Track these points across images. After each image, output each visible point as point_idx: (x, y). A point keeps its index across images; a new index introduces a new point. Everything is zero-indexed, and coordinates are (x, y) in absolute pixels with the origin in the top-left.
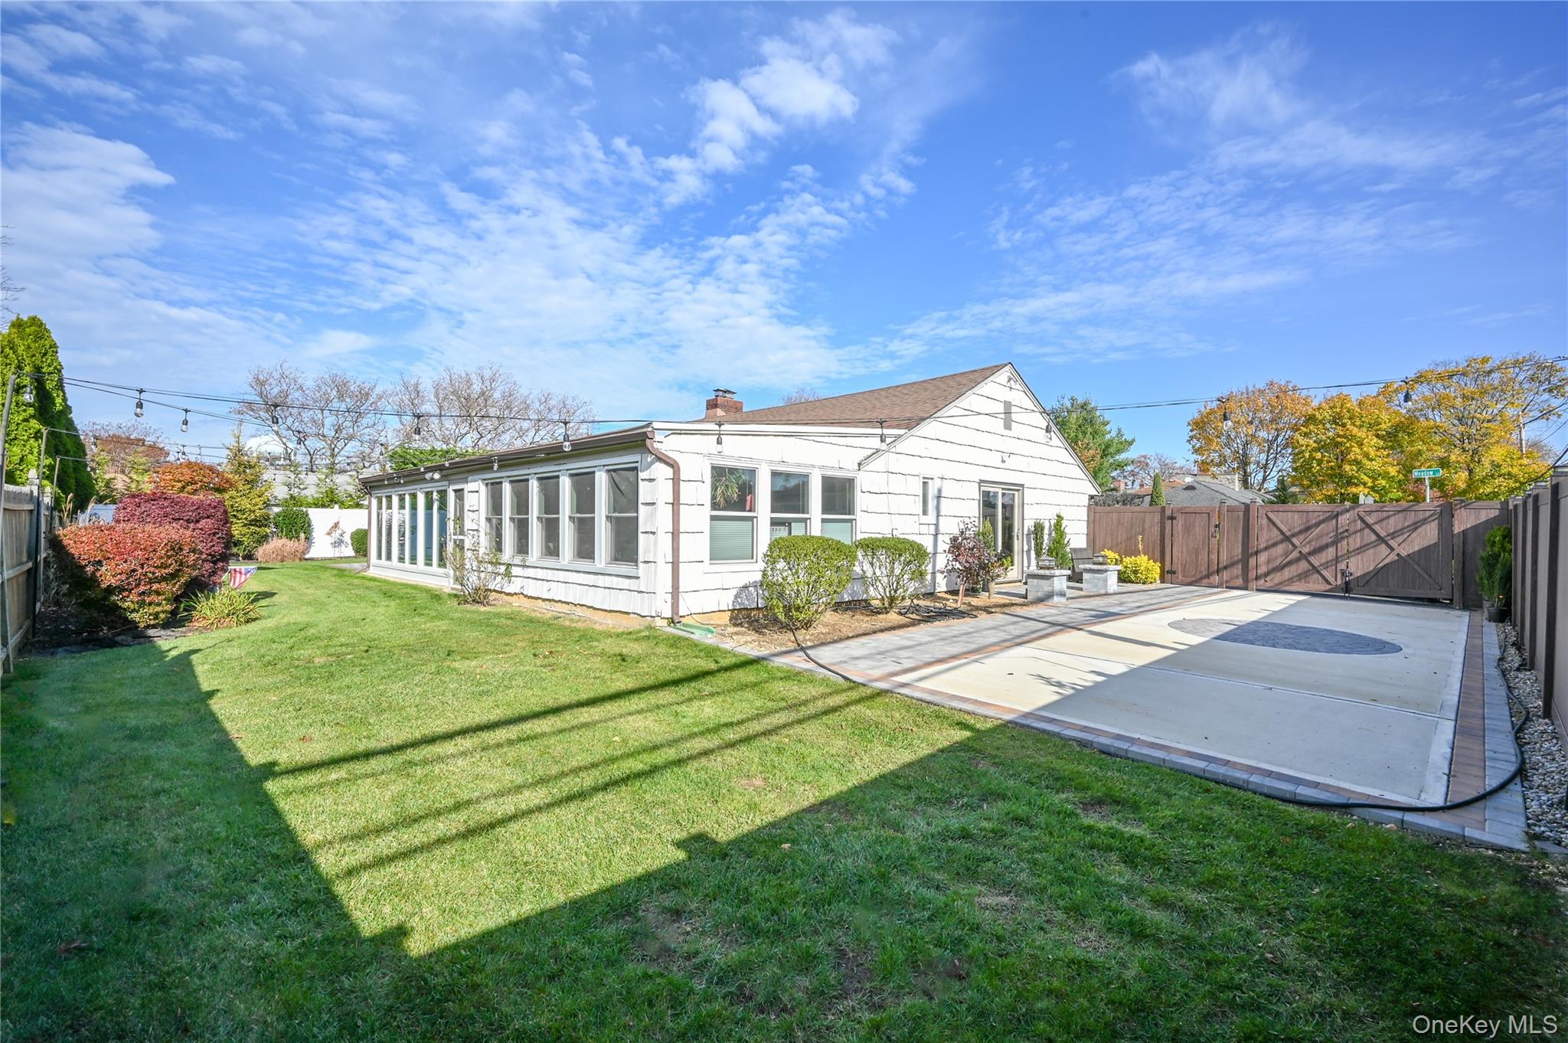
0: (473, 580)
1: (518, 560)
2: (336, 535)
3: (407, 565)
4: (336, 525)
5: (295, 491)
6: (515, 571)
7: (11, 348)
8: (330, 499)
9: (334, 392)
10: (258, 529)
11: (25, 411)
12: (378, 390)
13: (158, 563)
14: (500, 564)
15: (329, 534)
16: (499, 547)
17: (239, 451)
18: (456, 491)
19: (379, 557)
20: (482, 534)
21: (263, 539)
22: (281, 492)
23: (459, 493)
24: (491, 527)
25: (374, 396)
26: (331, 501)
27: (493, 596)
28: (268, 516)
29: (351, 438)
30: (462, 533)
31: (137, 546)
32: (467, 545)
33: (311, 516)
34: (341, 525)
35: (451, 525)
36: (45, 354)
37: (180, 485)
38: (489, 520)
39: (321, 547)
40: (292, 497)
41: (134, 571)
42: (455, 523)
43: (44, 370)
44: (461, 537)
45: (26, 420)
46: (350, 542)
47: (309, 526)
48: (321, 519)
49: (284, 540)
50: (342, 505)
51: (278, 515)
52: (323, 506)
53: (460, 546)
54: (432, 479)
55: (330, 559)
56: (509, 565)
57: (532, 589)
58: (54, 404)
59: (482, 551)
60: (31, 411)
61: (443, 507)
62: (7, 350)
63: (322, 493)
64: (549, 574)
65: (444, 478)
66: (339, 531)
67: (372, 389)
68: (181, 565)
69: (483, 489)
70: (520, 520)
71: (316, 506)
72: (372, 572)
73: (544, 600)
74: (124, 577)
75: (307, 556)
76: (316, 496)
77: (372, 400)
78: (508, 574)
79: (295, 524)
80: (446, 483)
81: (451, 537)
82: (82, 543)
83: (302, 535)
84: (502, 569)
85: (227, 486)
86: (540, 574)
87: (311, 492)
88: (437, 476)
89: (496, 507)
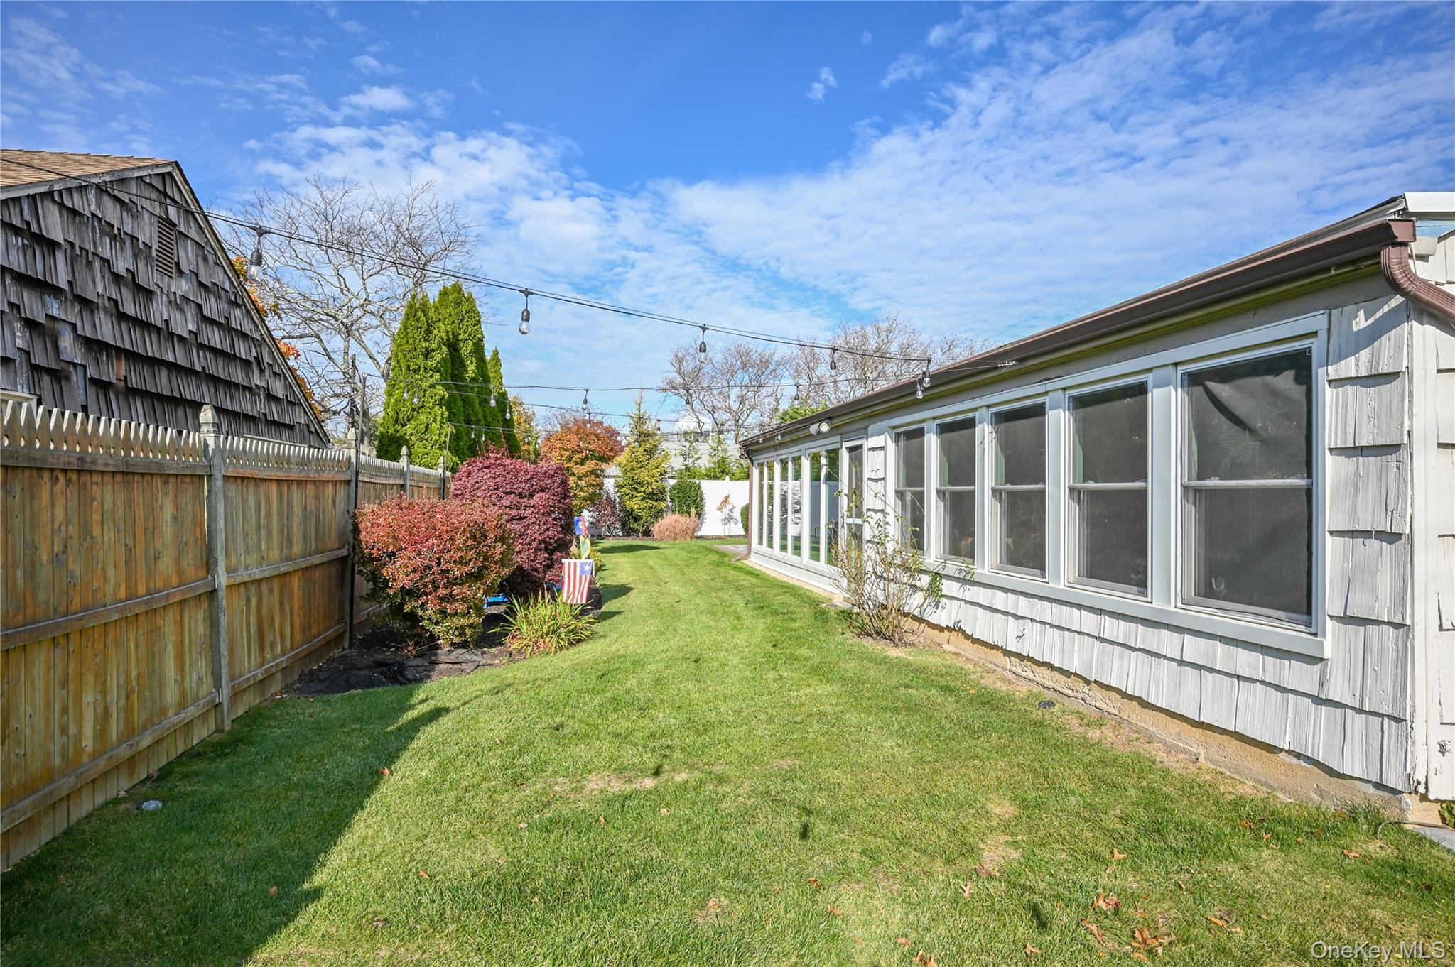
0: (874, 591)
1: (953, 567)
2: (726, 510)
3: (789, 554)
4: (726, 500)
5: (690, 462)
6: (948, 587)
7: (423, 311)
8: (721, 471)
9: (739, 363)
10: (655, 503)
11: (432, 376)
12: (776, 358)
13: (456, 557)
14: (921, 571)
15: (720, 509)
16: (918, 541)
17: (640, 419)
18: (851, 449)
19: (761, 543)
20: (891, 519)
21: (659, 514)
22: (677, 463)
23: (856, 451)
24: (904, 508)
25: (773, 363)
26: (723, 472)
27: (908, 624)
28: (664, 489)
29: (753, 408)
30: (859, 514)
31: (433, 531)
32: (867, 535)
33: (703, 488)
34: (731, 500)
35: (844, 501)
36: (462, 320)
37: (567, 453)
38: (900, 494)
39: (712, 525)
40: (687, 469)
41: (429, 567)
42: (850, 501)
43: (460, 337)
44: (859, 521)
45: (432, 386)
46: (739, 518)
47: (702, 500)
48: (712, 491)
49: (677, 516)
50: (733, 477)
51: (673, 488)
52: (716, 478)
53: (857, 534)
54: (819, 433)
55: (719, 538)
56: (937, 576)
57: (981, 626)
58: (467, 371)
59: (890, 547)
60: (437, 376)
61: (833, 477)
62: (419, 313)
63: (714, 463)
64: (1023, 606)
65: (833, 431)
66: (729, 507)
67: (772, 355)
68: (486, 559)
69: (891, 447)
70: (954, 495)
71: (709, 477)
72: (754, 562)
73: (1007, 653)
74: (417, 576)
75: (699, 534)
76: (708, 466)
77: (771, 368)
78: (933, 592)
79: (689, 499)
80: (838, 438)
81: (845, 520)
82: (378, 525)
83: (693, 511)
84: (925, 580)
85: (612, 454)
86: (1000, 600)
87: (705, 463)
88: (825, 428)
89: (913, 471)
